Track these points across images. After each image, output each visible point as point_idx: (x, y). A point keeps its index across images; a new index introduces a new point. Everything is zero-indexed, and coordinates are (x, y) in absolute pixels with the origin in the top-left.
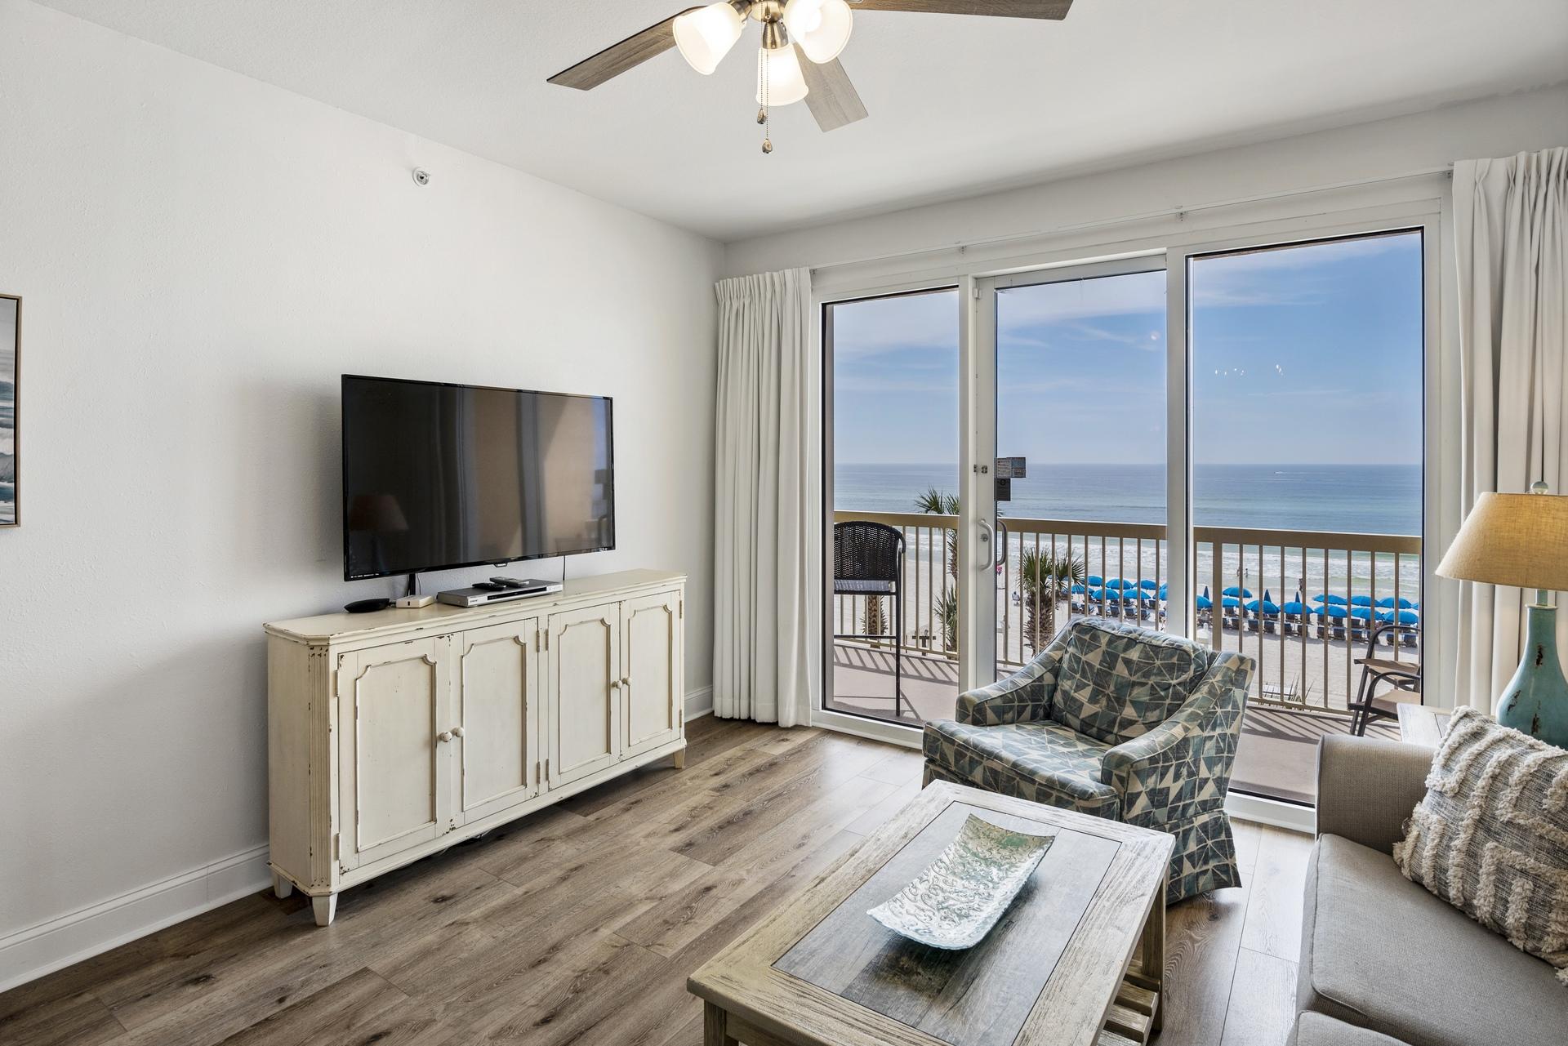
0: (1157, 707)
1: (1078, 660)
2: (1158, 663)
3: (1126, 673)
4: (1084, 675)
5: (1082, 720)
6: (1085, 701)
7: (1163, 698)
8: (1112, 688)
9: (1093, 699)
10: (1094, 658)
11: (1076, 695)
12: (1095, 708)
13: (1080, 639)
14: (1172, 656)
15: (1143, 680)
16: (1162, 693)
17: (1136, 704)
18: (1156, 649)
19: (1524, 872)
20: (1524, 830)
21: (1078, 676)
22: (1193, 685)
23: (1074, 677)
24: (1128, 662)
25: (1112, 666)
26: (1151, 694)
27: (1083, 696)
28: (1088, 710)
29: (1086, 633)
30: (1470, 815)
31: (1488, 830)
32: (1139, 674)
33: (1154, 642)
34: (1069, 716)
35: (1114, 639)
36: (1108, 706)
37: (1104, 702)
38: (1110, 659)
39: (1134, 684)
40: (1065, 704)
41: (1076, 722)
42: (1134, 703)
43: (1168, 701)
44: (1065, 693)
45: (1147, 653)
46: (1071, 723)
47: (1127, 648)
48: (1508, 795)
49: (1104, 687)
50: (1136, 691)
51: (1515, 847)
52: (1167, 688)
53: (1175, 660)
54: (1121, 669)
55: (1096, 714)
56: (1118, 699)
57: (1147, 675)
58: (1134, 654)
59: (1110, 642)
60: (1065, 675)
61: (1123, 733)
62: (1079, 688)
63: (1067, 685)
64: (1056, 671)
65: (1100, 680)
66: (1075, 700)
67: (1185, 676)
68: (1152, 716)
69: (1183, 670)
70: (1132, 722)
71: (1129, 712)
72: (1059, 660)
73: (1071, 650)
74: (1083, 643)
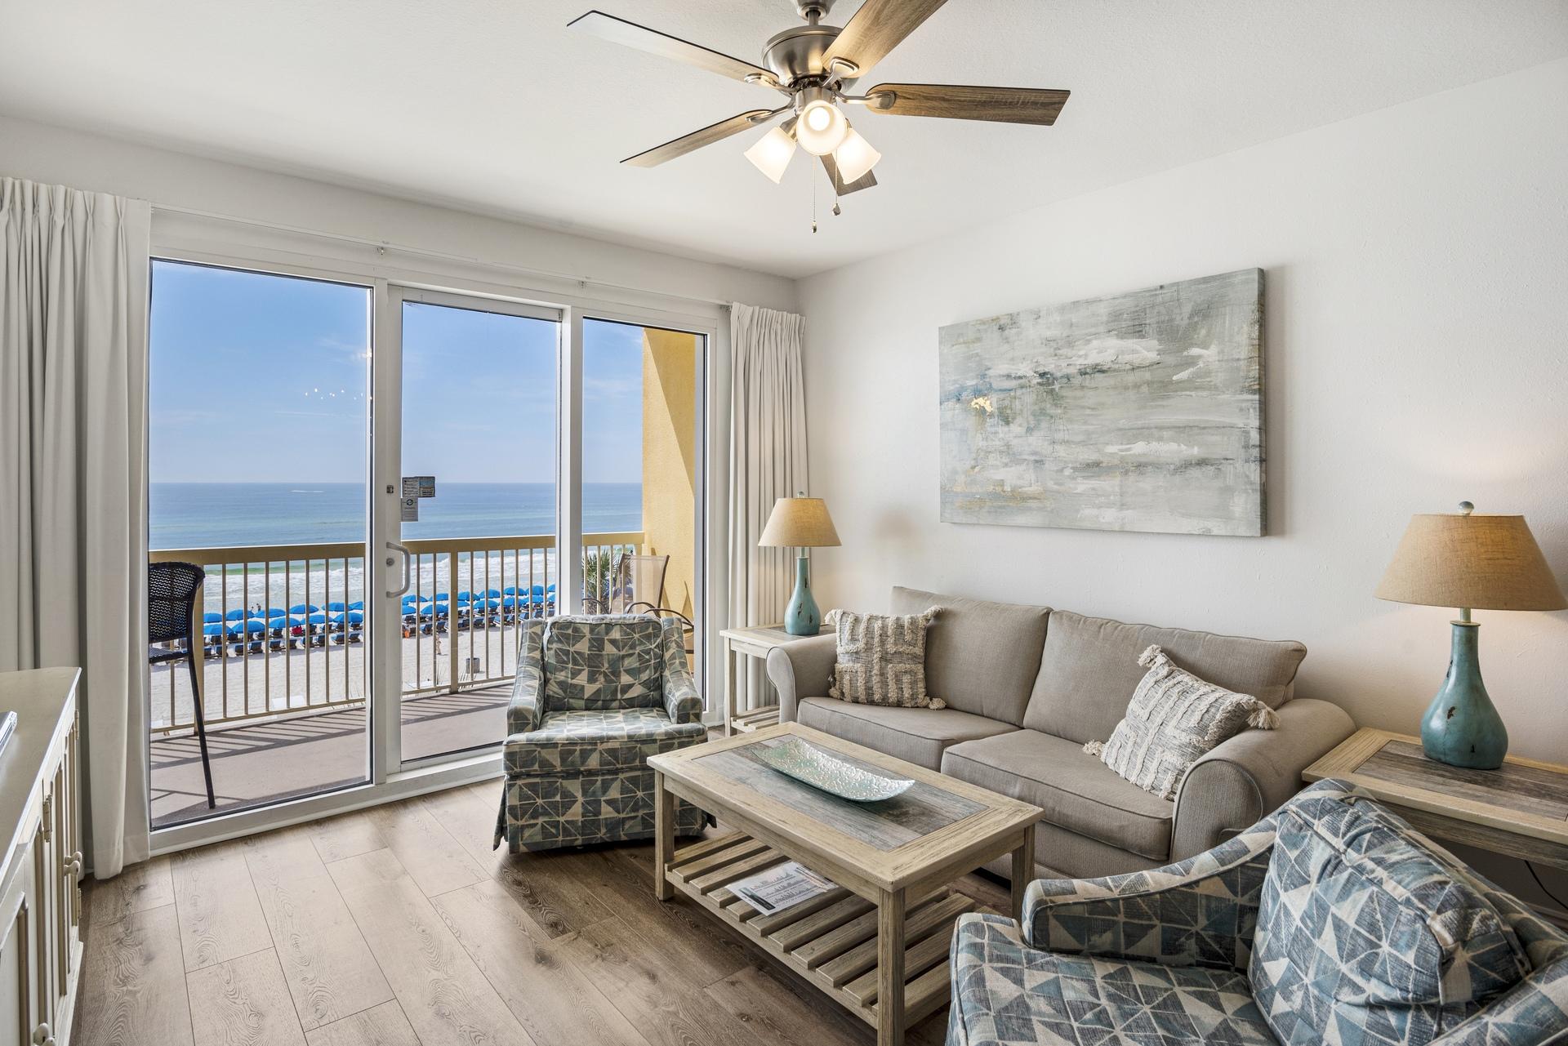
0: (647, 667)
1: (567, 653)
2: (636, 636)
3: (615, 651)
4: (575, 662)
5: (587, 699)
6: (584, 683)
7: (649, 661)
8: (606, 665)
9: (592, 679)
10: (583, 647)
11: (574, 681)
12: (596, 686)
13: (563, 635)
14: (648, 628)
15: (631, 652)
16: (647, 657)
17: (629, 672)
18: (631, 626)
19: (906, 672)
20: (901, 654)
21: (570, 666)
23: (566, 668)
24: (613, 642)
25: (601, 648)
26: (640, 660)
27: (582, 679)
28: (590, 690)
29: (568, 628)
30: (876, 657)
31: (886, 660)
32: (627, 648)
33: (627, 622)
34: (571, 700)
36: (606, 681)
37: (602, 678)
38: (597, 643)
39: (623, 657)
40: (565, 692)
41: (582, 703)
42: (628, 672)
43: (653, 662)
44: (561, 684)
45: (626, 632)
46: (575, 705)
47: (608, 631)
48: (891, 640)
49: (599, 667)
50: (627, 662)
51: (900, 662)
52: (648, 652)
53: (650, 630)
54: (609, 649)
55: (599, 690)
56: (613, 673)
57: (633, 647)
58: (616, 634)
59: (592, 631)
60: (556, 669)
61: (626, 696)
62: (575, 674)
63: (561, 676)
64: (544, 668)
65: (593, 662)
66: (575, 686)
67: (659, 640)
68: (645, 676)
69: (656, 636)
70: (630, 686)
71: (625, 679)
72: (543, 659)
73: (555, 646)
74: (567, 637)
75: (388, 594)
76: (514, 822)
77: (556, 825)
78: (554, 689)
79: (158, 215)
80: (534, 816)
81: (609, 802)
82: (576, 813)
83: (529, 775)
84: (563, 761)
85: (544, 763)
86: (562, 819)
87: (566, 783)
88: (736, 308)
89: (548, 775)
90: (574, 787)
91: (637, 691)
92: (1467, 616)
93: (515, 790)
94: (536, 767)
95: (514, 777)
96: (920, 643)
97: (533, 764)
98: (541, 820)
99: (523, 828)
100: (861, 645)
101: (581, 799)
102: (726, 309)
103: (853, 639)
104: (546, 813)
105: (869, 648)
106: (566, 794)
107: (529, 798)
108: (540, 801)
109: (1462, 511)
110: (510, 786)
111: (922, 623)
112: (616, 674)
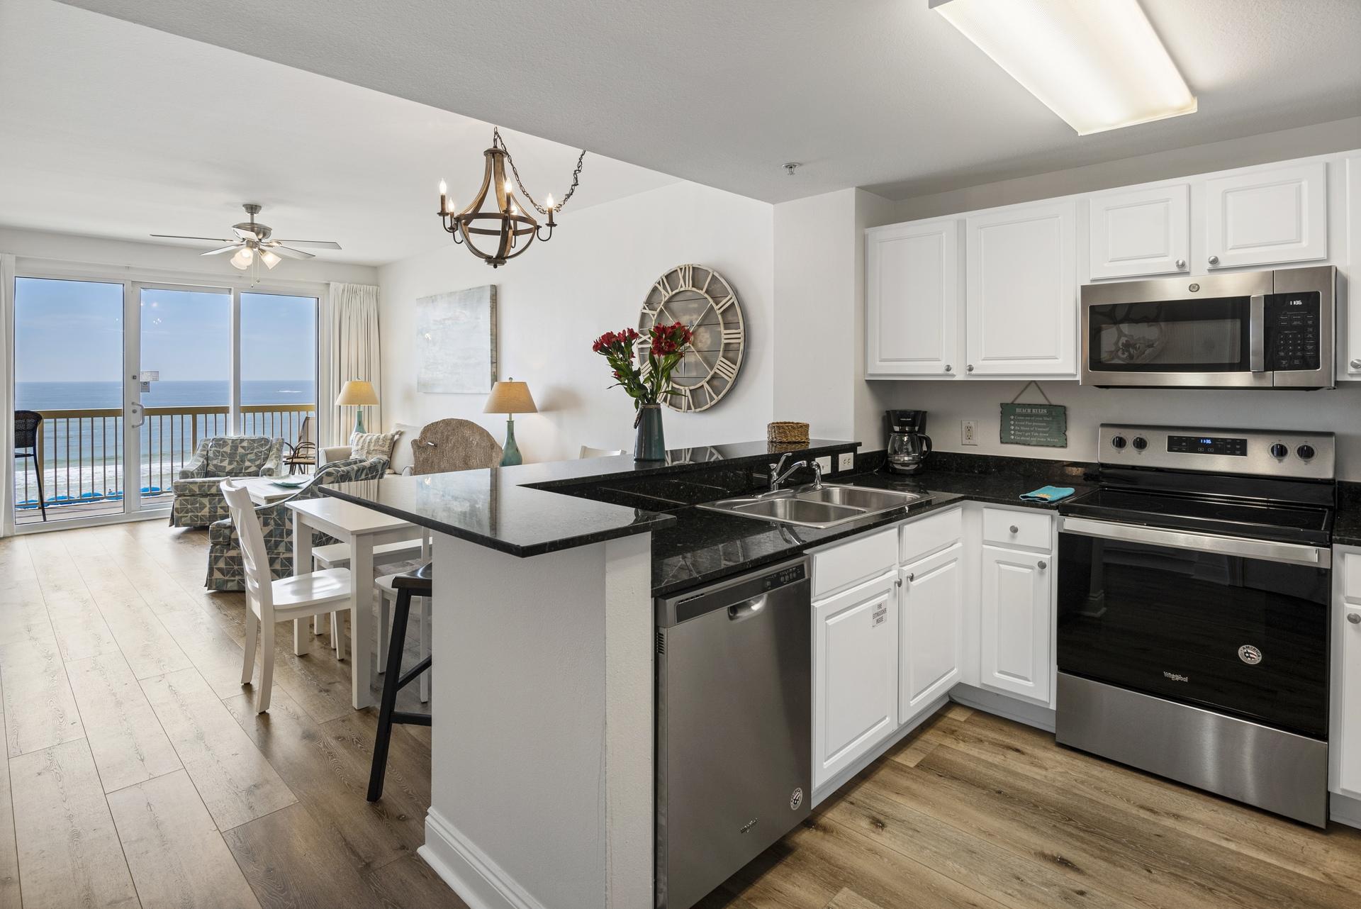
0: (259, 459)
1: (219, 452)
2: (255, 445)
3: (243, 451)
4: (223, 456)
8: (238, 458)
9: (230, 463)
10: (227, 449)
12: (232, 467)
13: (217, 443)
15: (252, 452)
16: (260, 454)
18: (254, 441)
20: (376, 450)
21: (220, 458)
22: (270, 450)
23: (218, 459)
24: (243, 447)
25: (236, 450)
28: (228, 468)
29: (220, 441)
32: (250, 450)
33: (252, 439)
35: (233, 441)
37: (235, 463)
38: (235, 448)
39: (247, 454)
40: (216, 469)
42: (249, 460)
44: (215, 466)
45: (250, 443)
47: (241, 443)
48: (373, 444)
49: (235, 458)
50: (249, 456)
52: (261, 452)
53: (263, 442)
54: (240, 450)
55: (233, 468)
56: (241, 461)
57: (253, 449)
58: (245, 444)
59: (232, 442)
60: (213, 459)
61: (247, 471)
62: (221, 461)
63: (215, 462)
64: (207, 459)
65: (232, 457)
66: (221, 466)
67: (267, 447)
68: (258, 463)
69: (266, 445)
70: (249, 467)
71: (247, 464)
72: (207, 455)
73: (213, 449)
74: (220, 445)
75: (133, 426)
76: (177, 514)
77: (197, 516)
78: (211, 468)
79: (18, 259)
80: (187, 512)
81: (221, 508)
82: (206, 511)
83: (185, 496)
84: (200, 489)
85: (191, 490)
86: (199, 514)
87: (201, 499)
88: (332, 284)
89: (193, 495)
90: (206, 501)
91: (253, 469)
92: (510, 418)
93: (178, 501)
94: (187, 492)
95: (179, 496)
96: (387, 446)
97: (185, 491)
98: (190, 514)
99: (181, 517)
100: (360, 447)
101: (208, 506)
102: (328, 285)
103: (357, 445)
104: (192, 512)
105: (362, 448)
106: (201, 504)
107: (184, 505)
108: (189, 506)
109: (508, 381)
110: (176, 500)
111: (390, 437)
112: (243, 461)
